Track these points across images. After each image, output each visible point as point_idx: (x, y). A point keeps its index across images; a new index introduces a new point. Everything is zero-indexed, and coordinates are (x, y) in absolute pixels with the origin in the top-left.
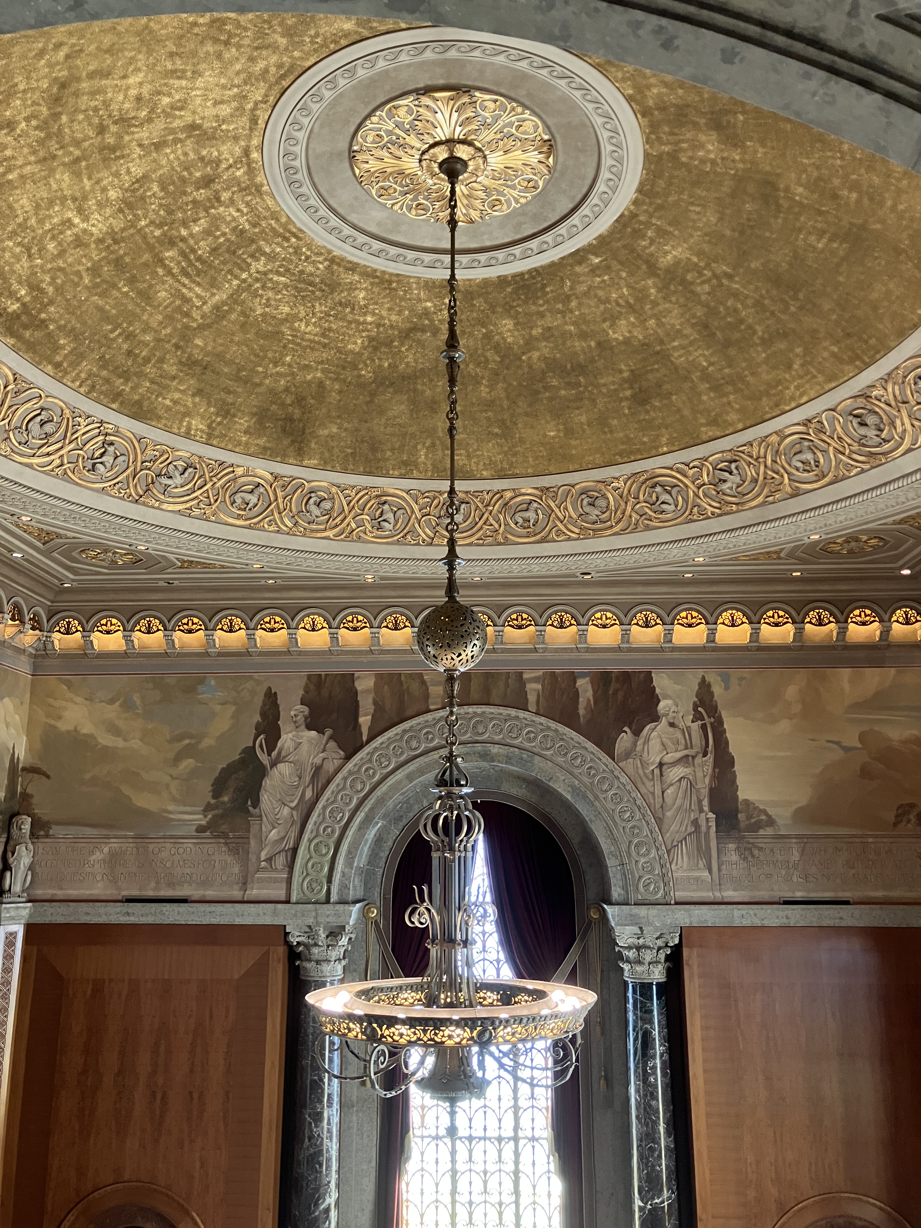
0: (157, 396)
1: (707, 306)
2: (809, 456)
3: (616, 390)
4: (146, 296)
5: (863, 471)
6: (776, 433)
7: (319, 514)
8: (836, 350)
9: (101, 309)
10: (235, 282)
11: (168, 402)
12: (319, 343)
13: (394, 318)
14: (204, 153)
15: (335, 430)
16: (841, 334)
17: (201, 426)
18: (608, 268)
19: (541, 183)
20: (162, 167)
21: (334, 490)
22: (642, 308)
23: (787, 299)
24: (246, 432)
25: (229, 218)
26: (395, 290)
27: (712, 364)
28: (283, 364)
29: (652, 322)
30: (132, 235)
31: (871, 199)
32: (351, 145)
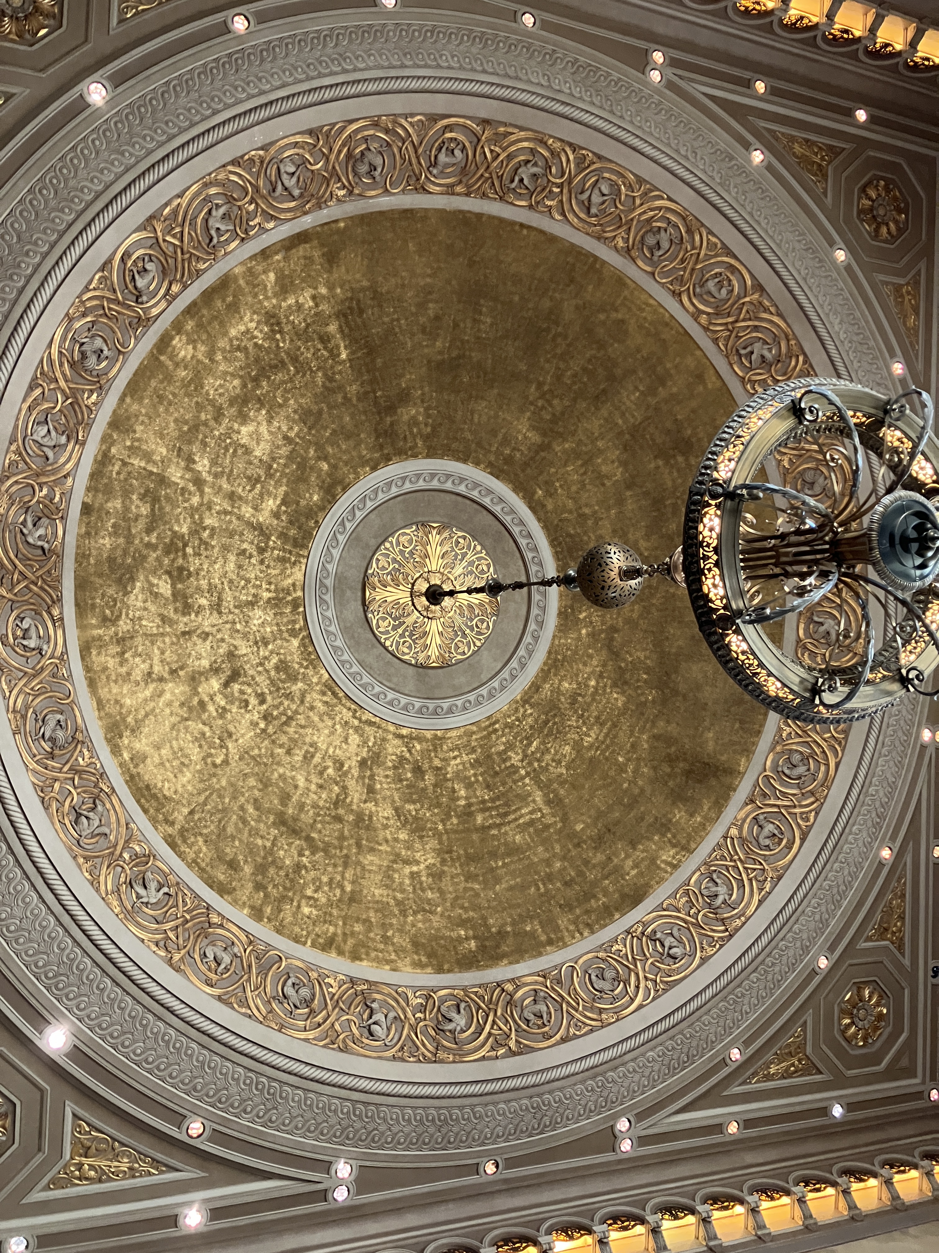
0: (624, 879)
1: (575, 400)
2: (711, 285)
3: (678, 471)
4: (513, 850)
5: (710, 232)
6: (696, 320)
7: (805, 768)
8: (590, 288)
9: (511, 888)
10: (527, 781)
11: (633, 872)
12: (610, 730)
13: (595, 662)
14: (390, 764)
15: (711, 735)
16: (572, 287)
17: (671, 853)
18: (546, 483)
19: (460, 534)
20: (392, 795)
21: (779, 748)
22: (586, 453)
23: (550, 336)
24: (692, 815)
25: (461, 767)
26: (565, 657)
27: (636, 388)
28: (626, 765)
29: (600, 444)
30: (448, 839)
31: (430, 293)
32: (411, 664)
